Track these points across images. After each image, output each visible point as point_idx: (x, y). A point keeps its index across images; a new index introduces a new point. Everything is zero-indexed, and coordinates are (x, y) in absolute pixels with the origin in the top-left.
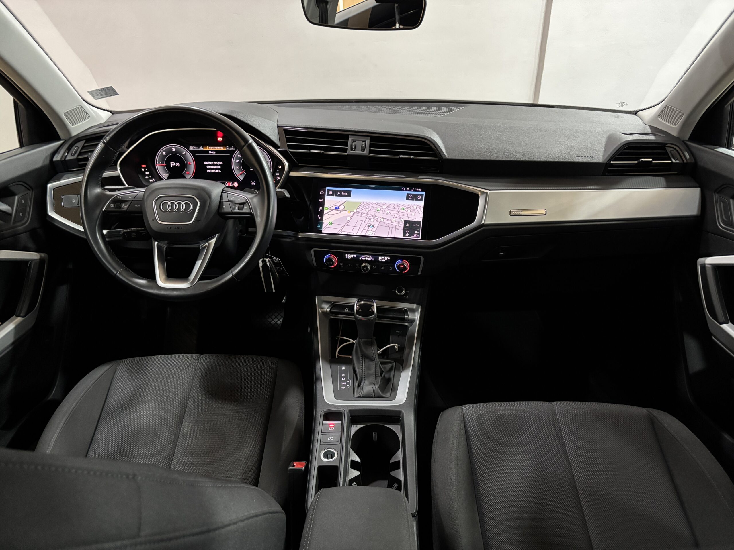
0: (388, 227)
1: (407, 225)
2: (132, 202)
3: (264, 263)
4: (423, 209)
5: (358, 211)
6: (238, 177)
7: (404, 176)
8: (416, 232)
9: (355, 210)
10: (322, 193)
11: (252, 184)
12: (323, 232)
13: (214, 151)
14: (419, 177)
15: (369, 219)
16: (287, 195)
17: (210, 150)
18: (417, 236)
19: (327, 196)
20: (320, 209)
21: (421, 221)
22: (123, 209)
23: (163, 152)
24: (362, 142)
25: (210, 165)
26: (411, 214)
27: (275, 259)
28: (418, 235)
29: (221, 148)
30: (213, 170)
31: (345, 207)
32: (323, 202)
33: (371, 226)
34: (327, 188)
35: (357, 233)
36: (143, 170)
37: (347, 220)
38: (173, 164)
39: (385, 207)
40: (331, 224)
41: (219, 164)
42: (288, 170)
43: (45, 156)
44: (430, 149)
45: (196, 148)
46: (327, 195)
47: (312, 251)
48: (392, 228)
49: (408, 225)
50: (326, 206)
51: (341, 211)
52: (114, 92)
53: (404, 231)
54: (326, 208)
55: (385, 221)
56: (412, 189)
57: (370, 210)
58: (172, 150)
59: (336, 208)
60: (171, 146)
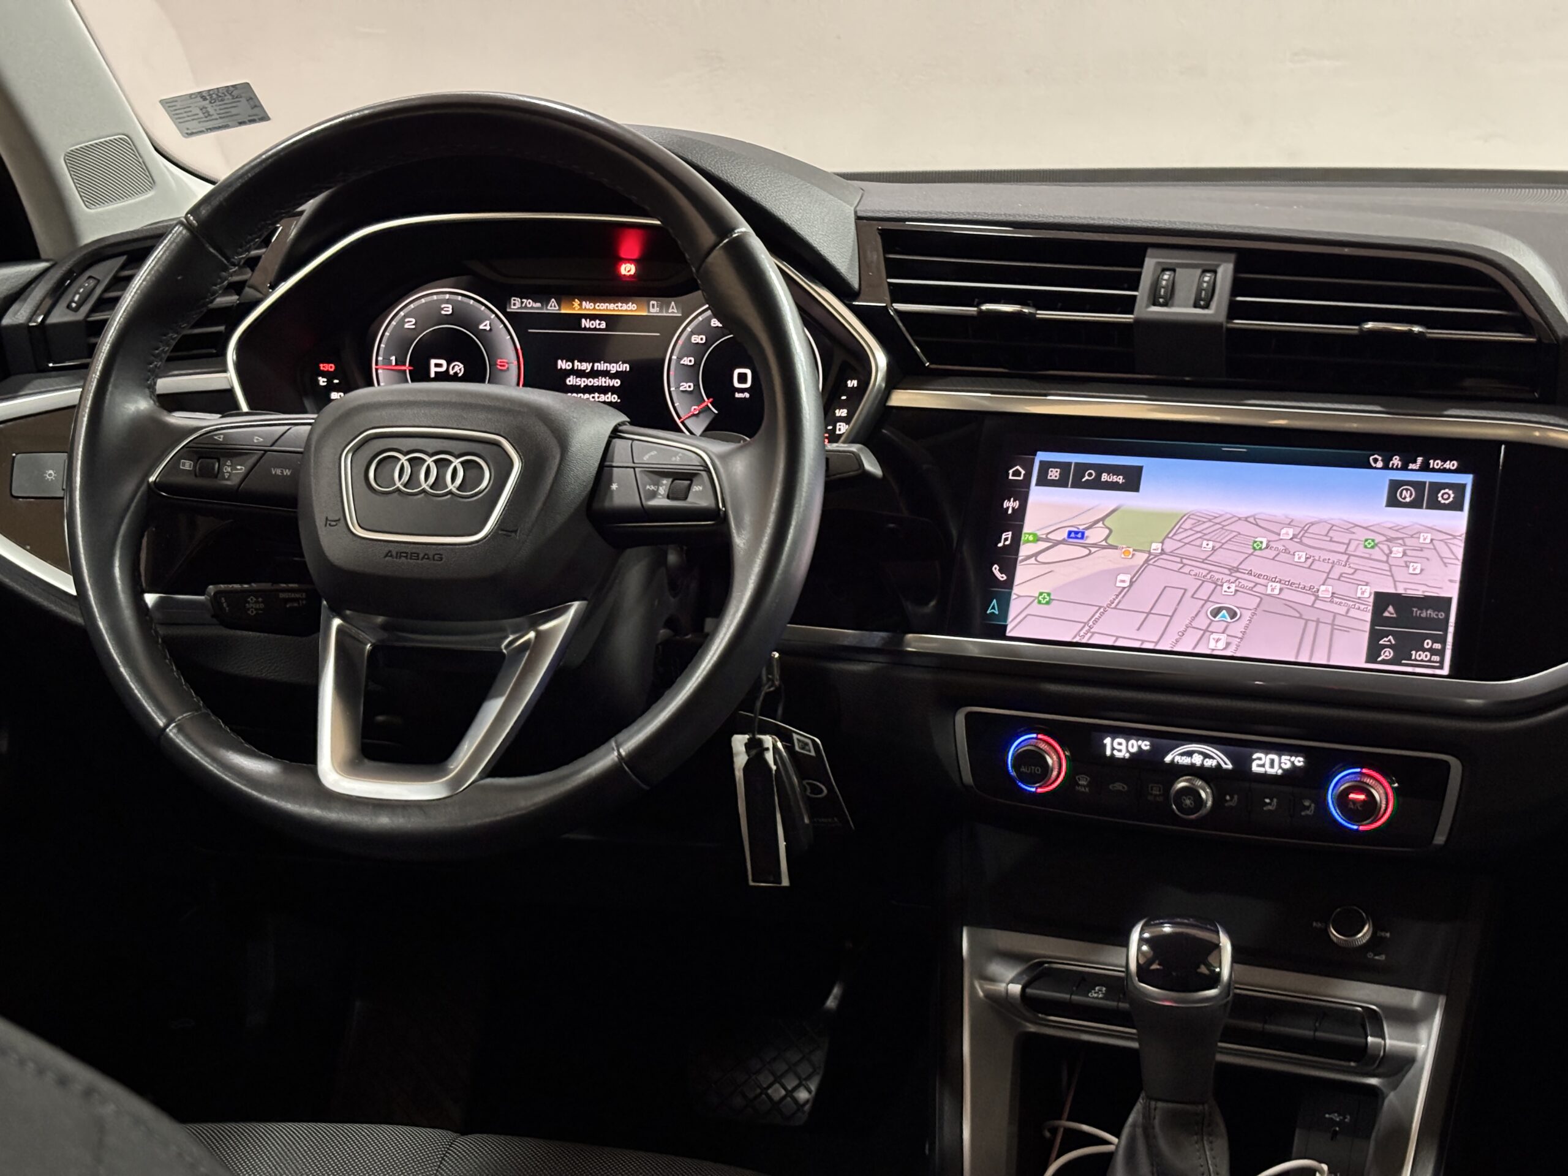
0: (1301, 617)
1: (1386, 614)
2: (262, 457)
3: (754, 754)
4: (1462, 545)
5: (1167, 550)
6: (683, 423)
7: (1378, 408)
8: (1428, 644)
9: (1156, 547)
10: (1016, 473)
12: (1009, 633)
13: (601, 318)
14: (1447, 413)
15: (1217, 585)
16: (871, 466)
17: (586, 317)
18: (1429, 661)
19: (1038, 488)
20: (1006, 539)
21: (1449, 600)
23: (405, 317)
24: (1198, 272)
25: (580, 374)
26: (1408, 567)
27: (799, 741)
28: (1436, 658)
29: (628, 309)
30: (590, 394)
31: (1111, 531)
32: (1020, 513)
33: (1224, 612)
34: (1038, 453)
35: (1159, 640)
36: (322, 381)
37: (1119, 584)
38: (440, 365)
39: (1287, 533)
40: (1048, 603)
41: (613, 371)
42: (884, 385)
44: (1503, 299)
45: (531, 306)
46: (1037, 484)
47: (961, 717)
48: (1318, 622)
49: (1390, 612)
50: (1030, 526)
51: (1093, 550)
52: (256, 111)
53: (1375, 637)
54: (1029, 534)
55: (1285, 591)
56: (1415, 462)
57: (1220, 547)
58: (442, 309)
59: (1072, 538)
60: (441, 297)
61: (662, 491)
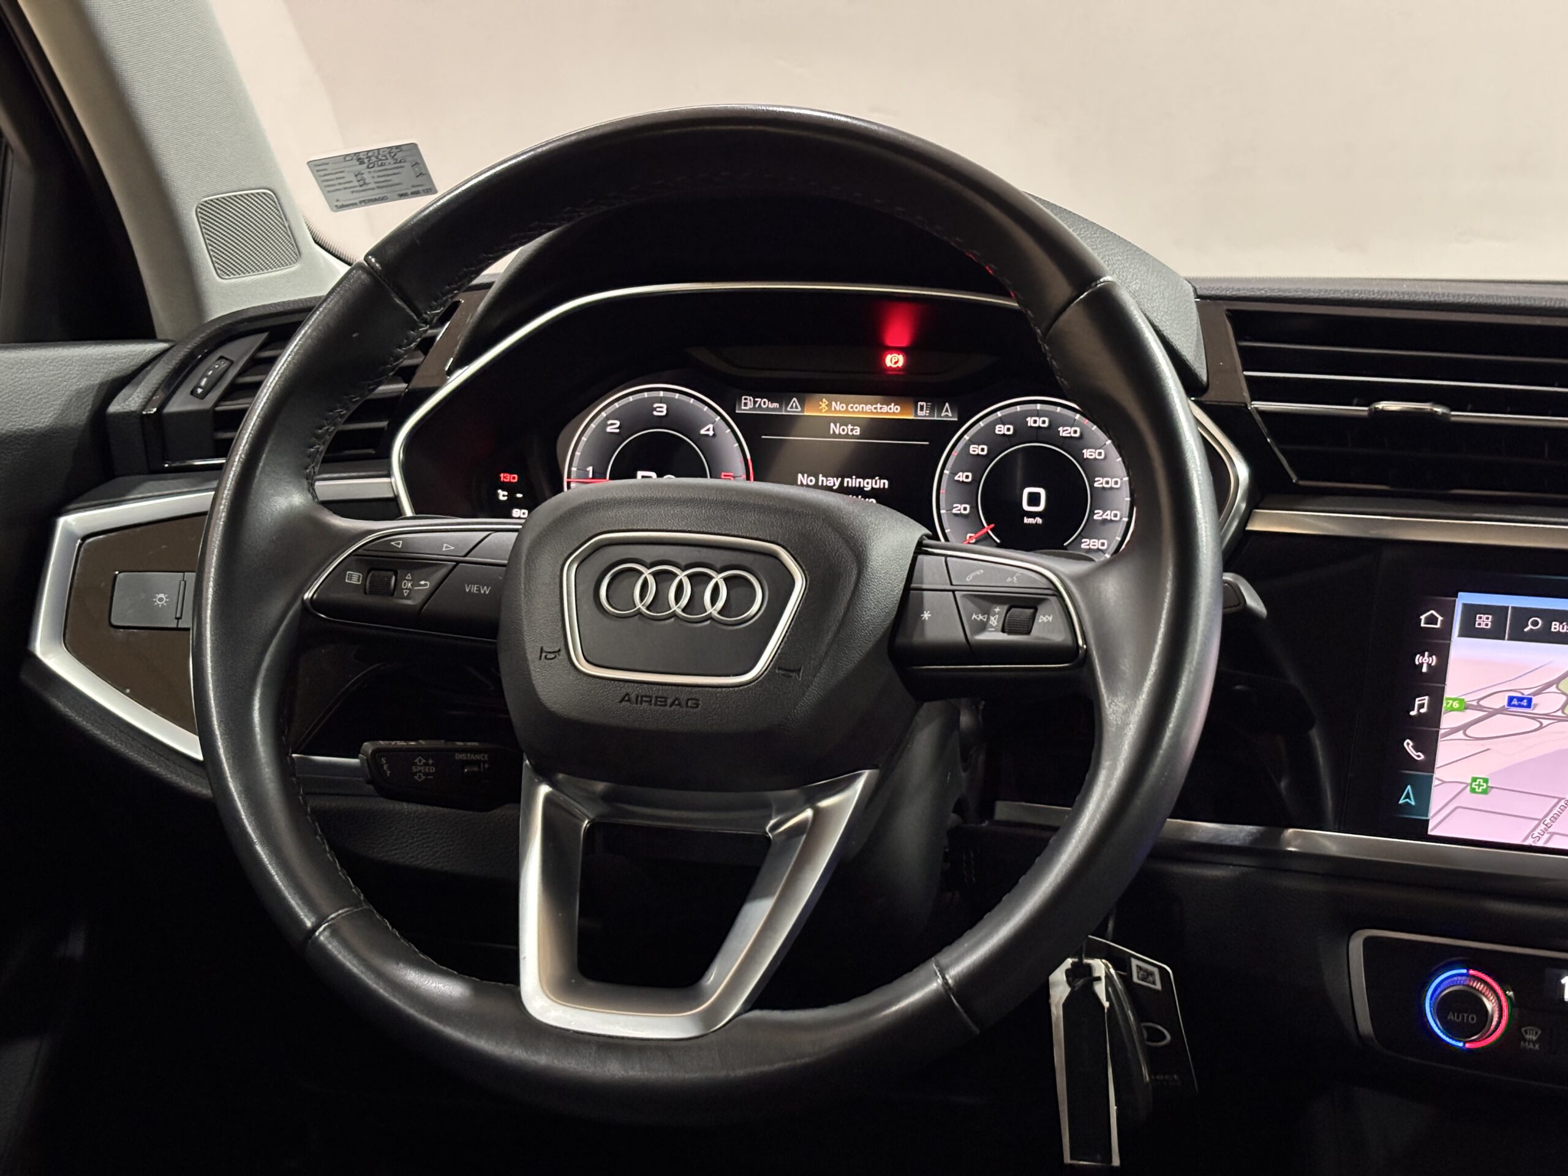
2: (455, 567)
3: (1080, 983)
10: (1432, 620)
12: (1431, 832)
13: (854, 422)
16: (1254, 601)
17: (835, 420)
19: (1462, 639)
20: (1421, 706)
22: (409, 602)
23: (608, 418)
27: (1139, 968)
29: (892, 411)
32: (1440, 673)
34: (1460, 594)
36: (502, 495)
38: (650, 477)
40: (1485, 792)
41: (868, 488)
42: (1244, 504)
43: (75, 387)
45: (767, 406)
46: (1461, 635)
47: (1356, 945)
50: (1453, 690)
51: (1545, 722)
54: (1454, 700)
58: (651, 409)
59: (1514, 706)
60: (653, 394)
61: (994, 621)
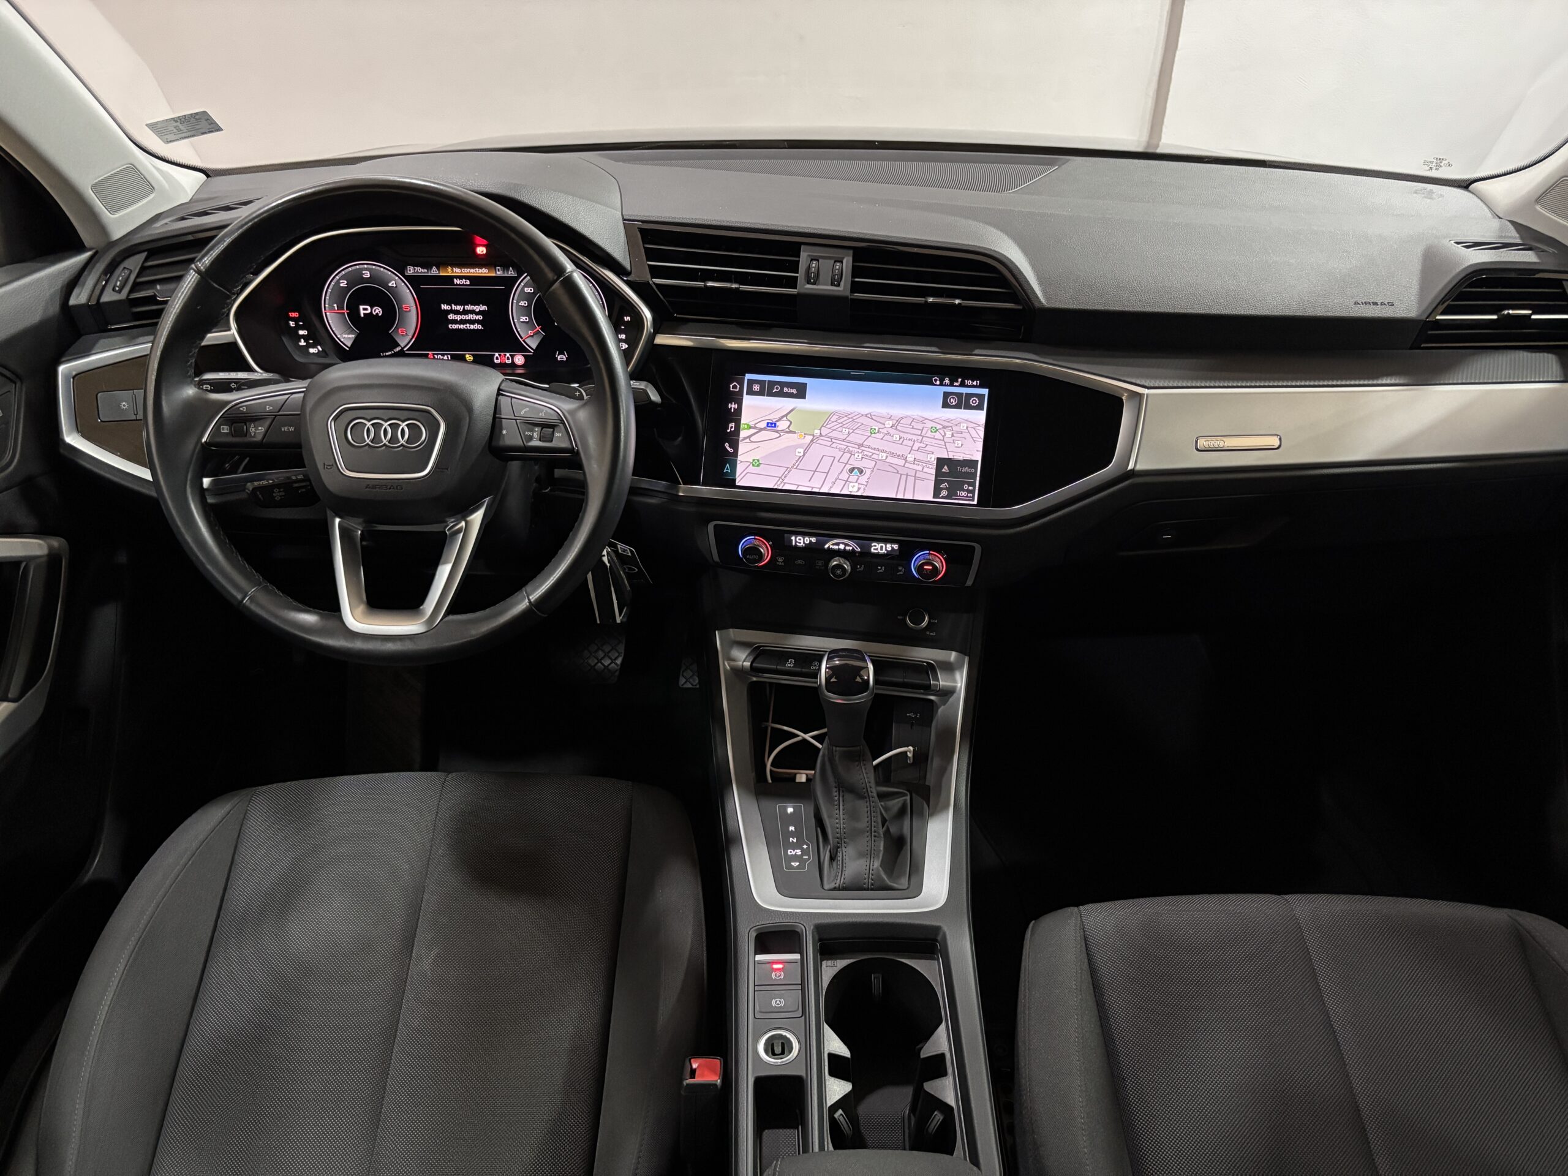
0: (898, 473)
1: (943, 470)
2: (276, 417)
4: (983, 429)
5: (823, 434)
6: (524, 341)
7: (937, 350)
8: (966, 487)
9: (817, 432)
10: (735, 387)
11: (559, 360)
12: (737, 484)
13: (466, 278)
14: (974, 353)
15: (852, 454)
16: (654, 397)
17: (457, 277)
18: (967, 496)
19: (747, 396)
20: (732, 427)
21: (978, 461)
22: (254, 438)
23: (340, 279)
24: (833, 261)
25: (457, 312)
26: (954, 443)
27: (621, 547)
28: (970, 495)
29: (483, 272)
30: (463, 324)
31: (791, 423)
32: (739, 411)
33: (856, 470)
34: (746, 375)
35: (821, 487)
36: (292, 324)
37: (797, 454)
38: (366, 309)
39: (889, 423)
40: (758, 466)
41: (477, 310)
42: (652, 331)
44: (1002, 282)
45: (421, 271)
46: (747, 394)
47: (711, 527)
48: (907, 475)
49: (945, 469)
50: (744, 420)
51: (782, 434)
52: (212, 126)
53: (937, 483)
54: (745, 424)
55: (889, 457)
56: (957, 381)
57: (853, 432)
58: (364, 274)
59: (769, 427)
60: (361, 266)
61: (535, 435)
